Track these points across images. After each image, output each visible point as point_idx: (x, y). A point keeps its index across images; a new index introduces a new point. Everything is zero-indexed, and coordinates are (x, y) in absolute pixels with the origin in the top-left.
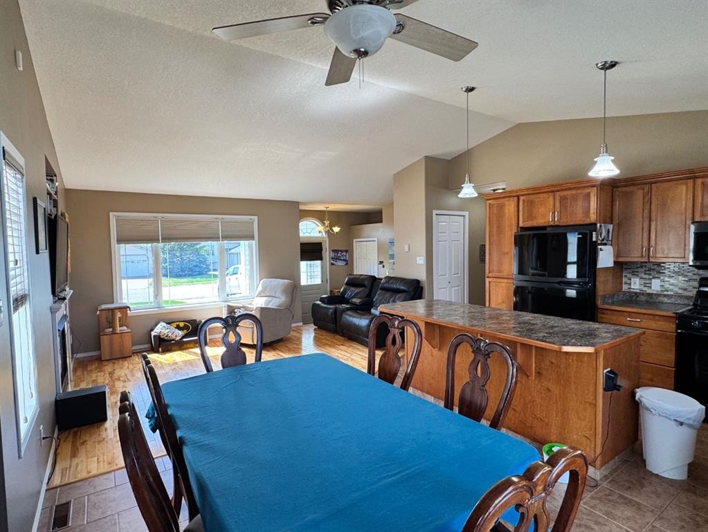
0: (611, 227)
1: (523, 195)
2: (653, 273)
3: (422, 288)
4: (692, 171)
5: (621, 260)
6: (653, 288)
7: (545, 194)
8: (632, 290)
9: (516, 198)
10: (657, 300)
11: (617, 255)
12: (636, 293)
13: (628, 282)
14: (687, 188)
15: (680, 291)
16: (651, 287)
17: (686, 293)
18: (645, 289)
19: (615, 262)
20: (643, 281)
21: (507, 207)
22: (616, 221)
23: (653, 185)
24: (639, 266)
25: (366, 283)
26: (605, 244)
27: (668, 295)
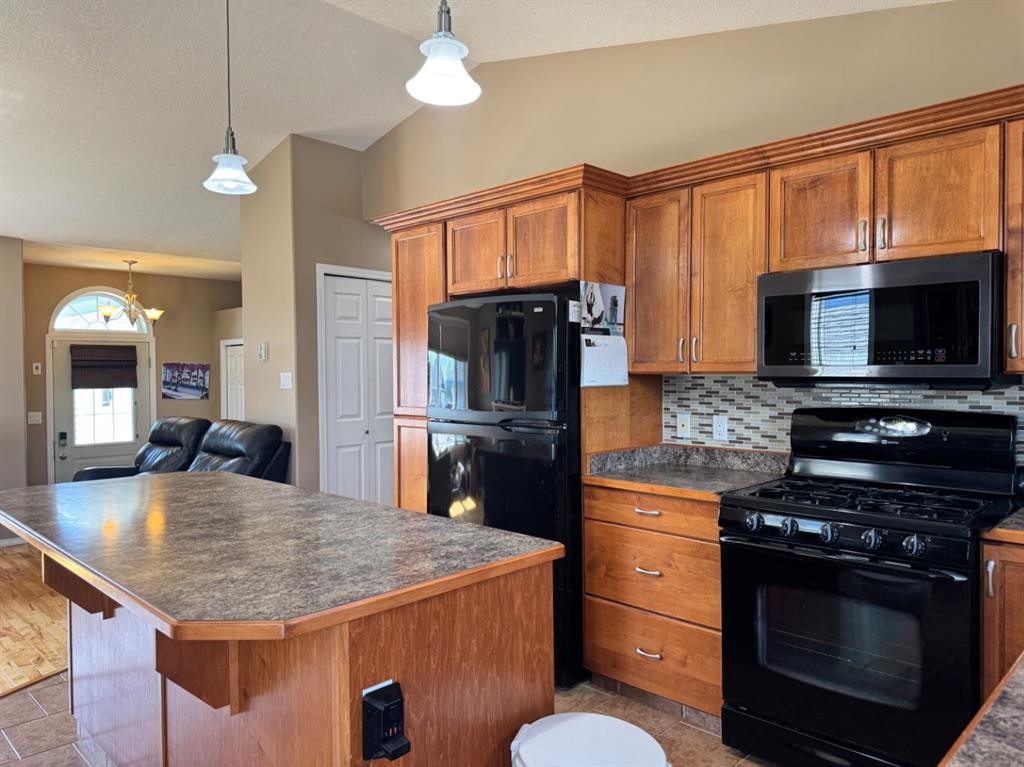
0: (620, 292)
1: (452, 218)
2: (716, 401)
3: (289, 446)
4: (759, 151)
5: (642, 369)
6: (716, 437)
7: (490, 214)
8: (678, 442)
9: (440, 226)
10: (722, 466)
11: (636, 358)
12: (685, 448)
13: (672, 423)
14: (756, 194)
15: (764, 442)
16: (711, 433)
17: (774, 448)
18: (701, 438)
19: (631, 375)
20: (698, 420)
21: (426, 248)
22: (631, 279)
23: (695, 189)
24: (689, 385)
25: (183, 438)
26: (606, 332)
27: (742, 452)
